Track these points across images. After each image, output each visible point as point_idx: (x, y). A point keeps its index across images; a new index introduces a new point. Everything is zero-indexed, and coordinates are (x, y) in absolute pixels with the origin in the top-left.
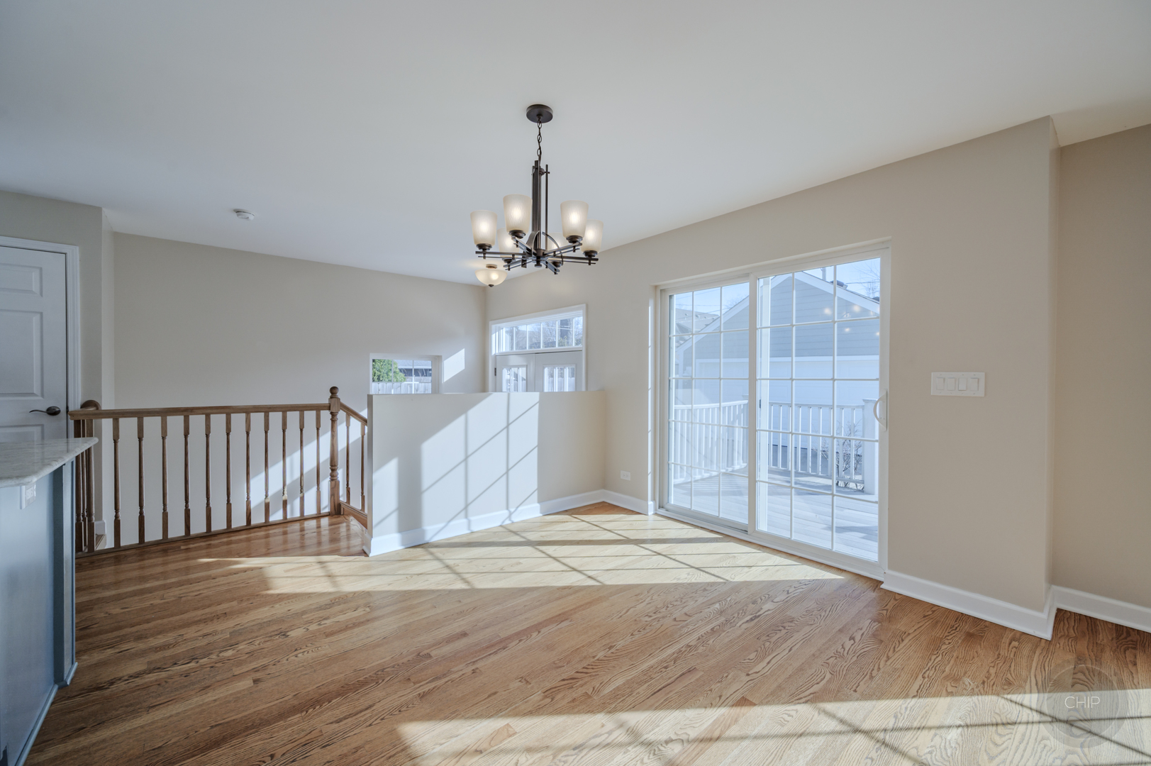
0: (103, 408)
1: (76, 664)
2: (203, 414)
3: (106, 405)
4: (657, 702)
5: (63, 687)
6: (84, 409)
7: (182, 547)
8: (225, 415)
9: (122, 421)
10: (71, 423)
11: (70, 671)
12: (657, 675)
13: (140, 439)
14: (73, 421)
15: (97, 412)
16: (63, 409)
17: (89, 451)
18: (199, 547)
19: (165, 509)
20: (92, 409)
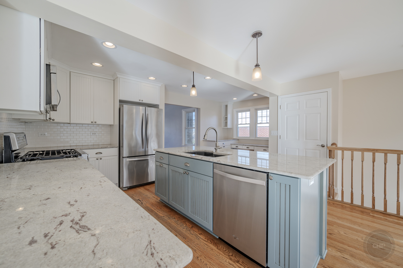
0: (338, 146)
1: (327, 251)
2: (383, 153)
3: (339, 145)
5: (322, 258)
6: (332, 146)
7: (371, 214)
8: (396, 155)
9: (345, 152)
10: (328, 151)
11: (325, 253)
13: (352, 160)
14: (328, 150)
15: (336, 147)
16: (326, 146)
17: (333, 165)
18: (380, 218)
19: (362, 193)
20: (334, 146)
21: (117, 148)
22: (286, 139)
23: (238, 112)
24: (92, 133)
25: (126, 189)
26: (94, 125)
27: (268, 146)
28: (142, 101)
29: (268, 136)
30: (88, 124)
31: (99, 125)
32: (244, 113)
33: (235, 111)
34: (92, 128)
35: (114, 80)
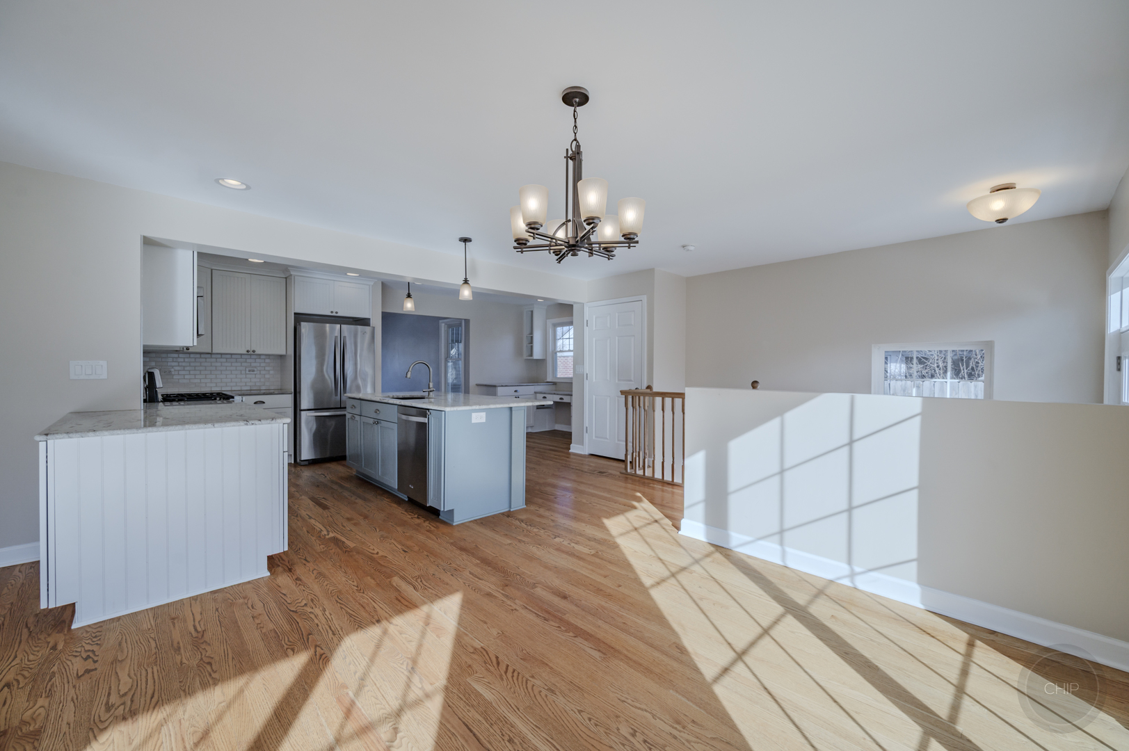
4: (453, 727)
12: (498, 731)
20: (650, 391)
21: (290, 395)
22: (594, 380)
23: (555, 326)
24: (247, 369)
25: (307, 463)
26: (251, 355)
27: (570, 393)
28: (337, 313)
29: (571, 376)
30: (241, 354)
31: (260, 355)
32: (566, 328)
33: (550, 322)
34: (248, 361)
35: (286, 278)
